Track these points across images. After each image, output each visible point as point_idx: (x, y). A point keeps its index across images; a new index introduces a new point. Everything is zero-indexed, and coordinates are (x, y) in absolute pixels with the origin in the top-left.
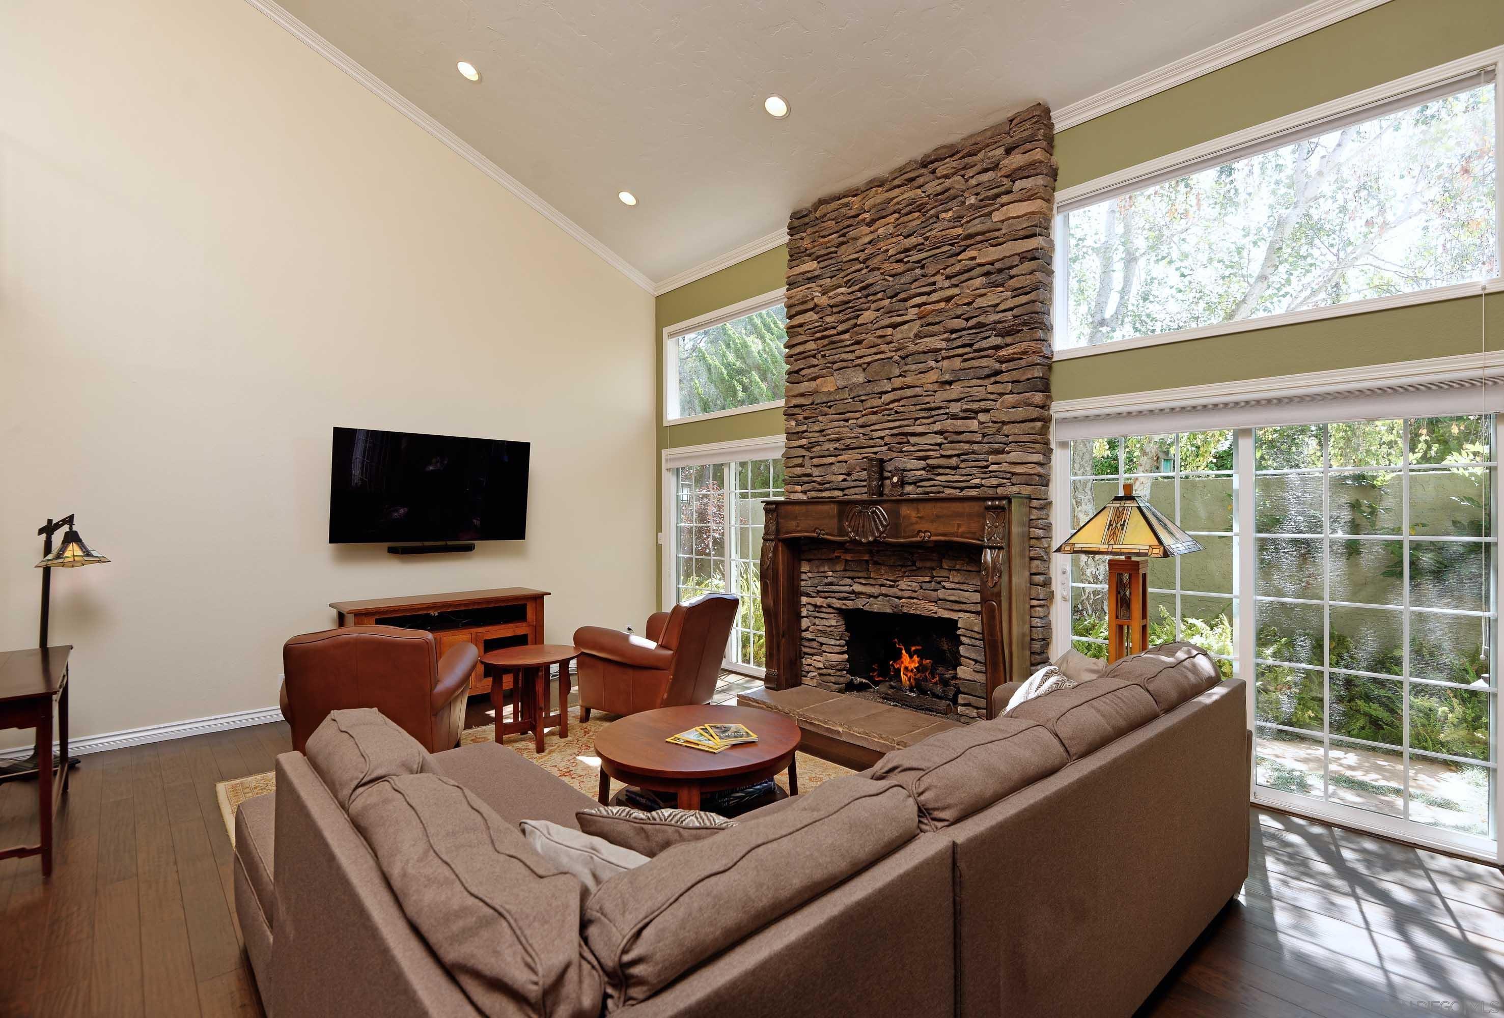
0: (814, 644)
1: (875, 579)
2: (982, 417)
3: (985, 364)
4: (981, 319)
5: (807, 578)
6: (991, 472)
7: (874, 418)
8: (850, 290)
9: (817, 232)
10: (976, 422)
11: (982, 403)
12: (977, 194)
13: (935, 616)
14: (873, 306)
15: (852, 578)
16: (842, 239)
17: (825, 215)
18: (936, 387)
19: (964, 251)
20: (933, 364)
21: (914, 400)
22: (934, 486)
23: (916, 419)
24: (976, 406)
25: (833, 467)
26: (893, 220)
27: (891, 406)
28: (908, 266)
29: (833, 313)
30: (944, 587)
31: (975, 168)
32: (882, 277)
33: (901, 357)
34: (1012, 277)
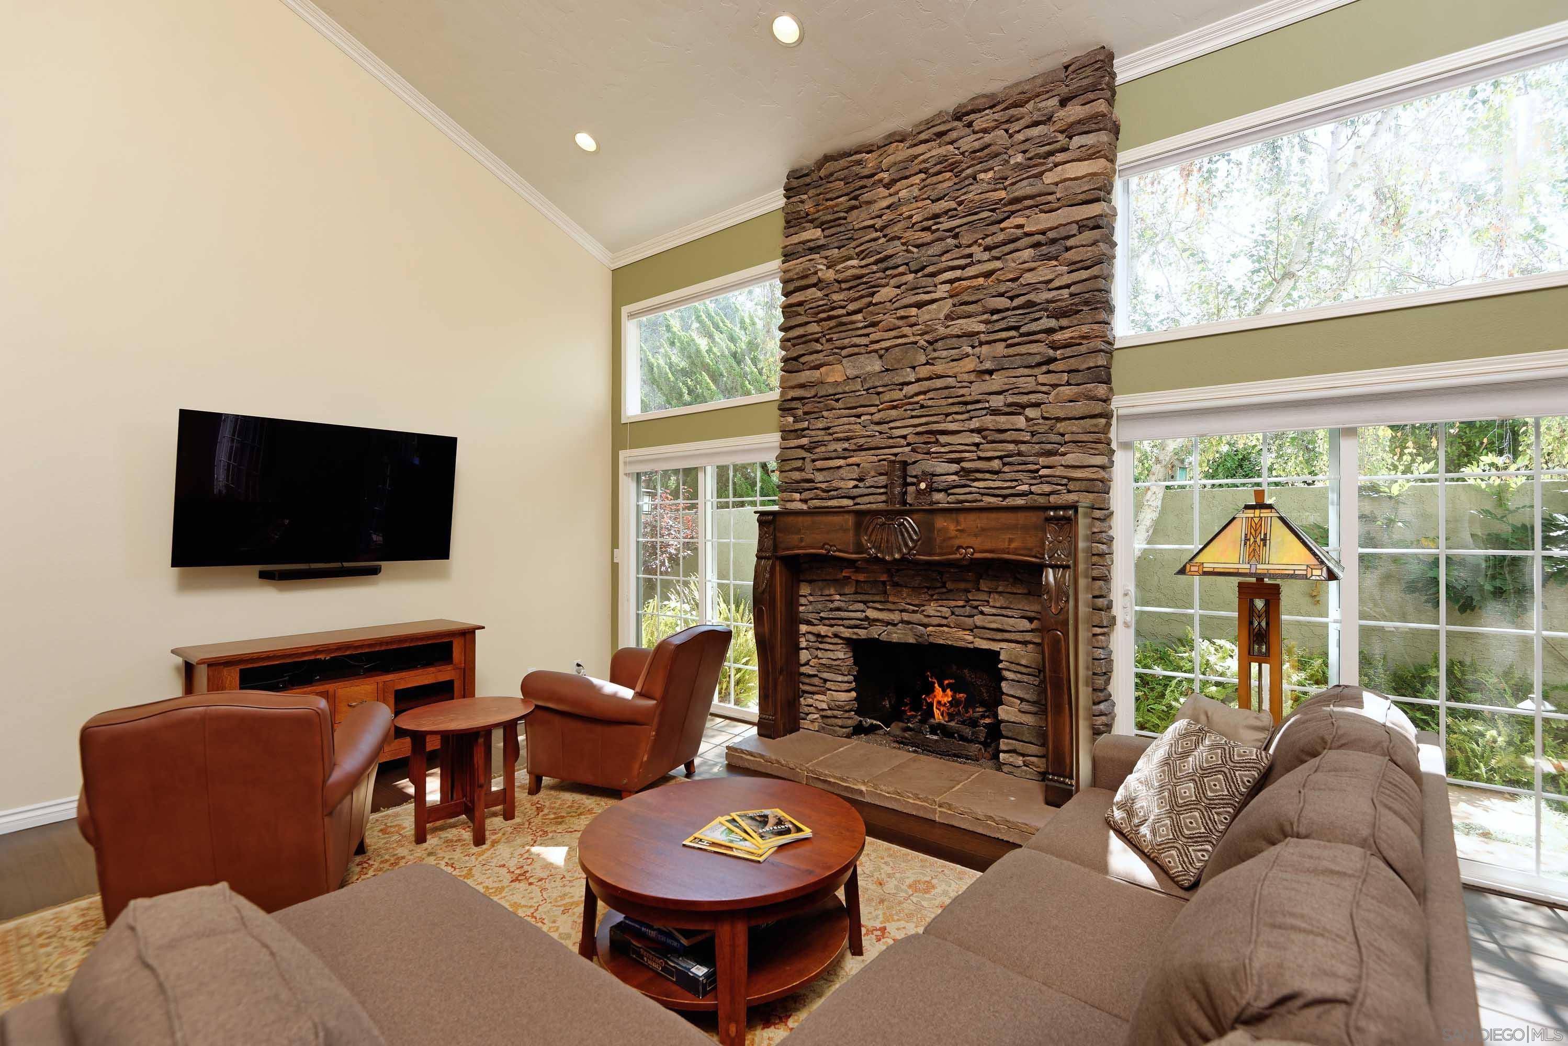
0: (816, 681)
1: (894, 603)
2: (1030, 412)
3: (1035, 351)
4: (1032, 297)
5: (807, 603)
6: (1041, 477)
7: (894, 413)
8: (863, 263)
9: (821, 194)
10: (1022, 418)
11: (1031, 396)
12: (1024, 152)
13: (971, 646)
14: (893, 282)
15: (865, 603)
16: (853, 202)
17: (832, 174)
18: (972, 377)
19: (1008, 217)
20: (969, 350)
21: (946, 393)
22: (970, 493)
23: (947, 415)
24: (1024, 399)
25: (842, 471)
26: (918, 181)
27: (916, 399)
28: (937, 235)
29: (842, 290)
30: (982, 613)
31: (1022, 122)
32: (905, 248)
33: (928, 342)
34: (1068, 249)
